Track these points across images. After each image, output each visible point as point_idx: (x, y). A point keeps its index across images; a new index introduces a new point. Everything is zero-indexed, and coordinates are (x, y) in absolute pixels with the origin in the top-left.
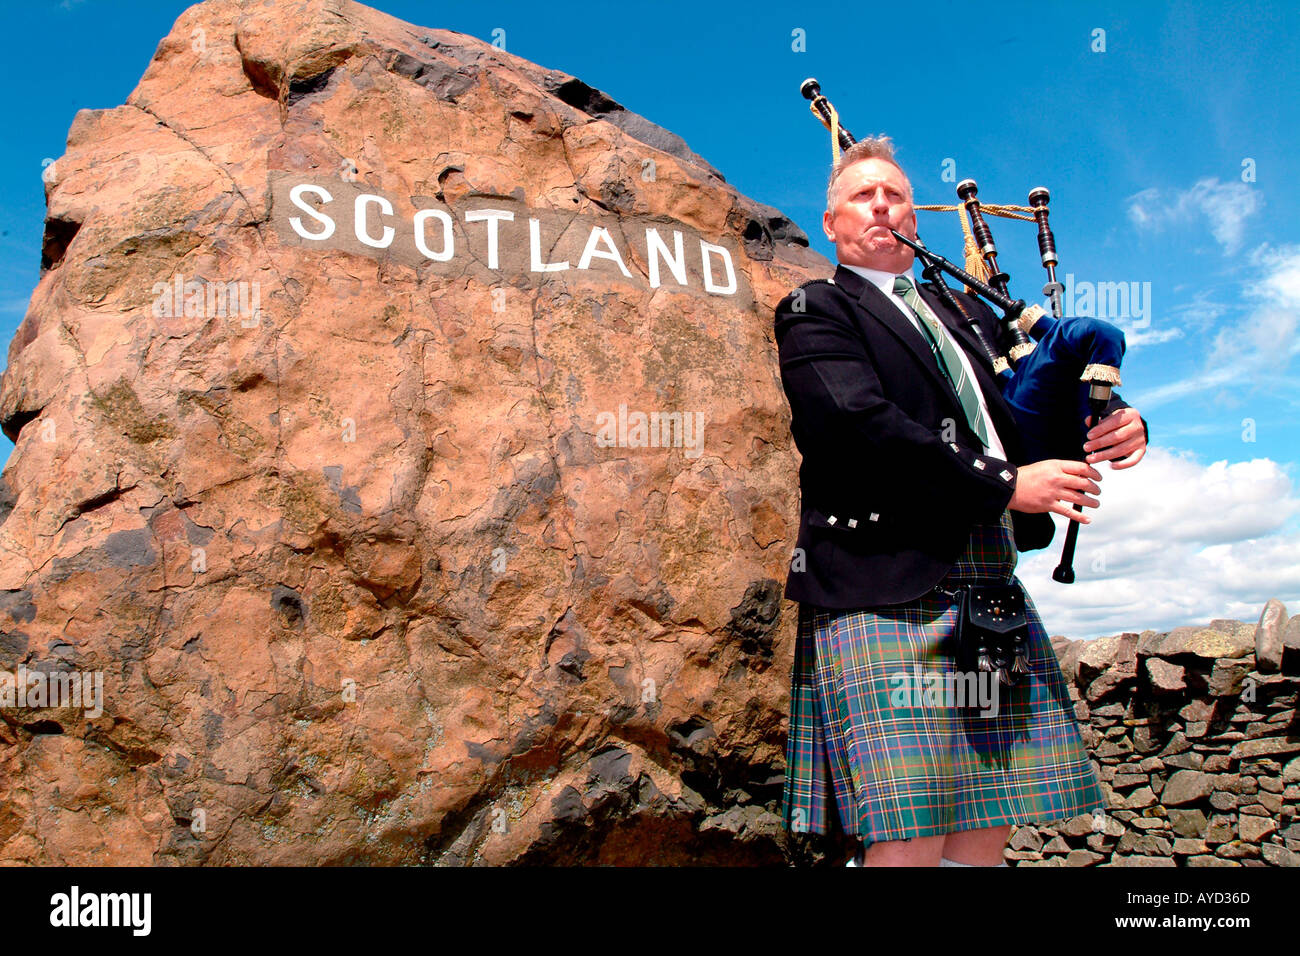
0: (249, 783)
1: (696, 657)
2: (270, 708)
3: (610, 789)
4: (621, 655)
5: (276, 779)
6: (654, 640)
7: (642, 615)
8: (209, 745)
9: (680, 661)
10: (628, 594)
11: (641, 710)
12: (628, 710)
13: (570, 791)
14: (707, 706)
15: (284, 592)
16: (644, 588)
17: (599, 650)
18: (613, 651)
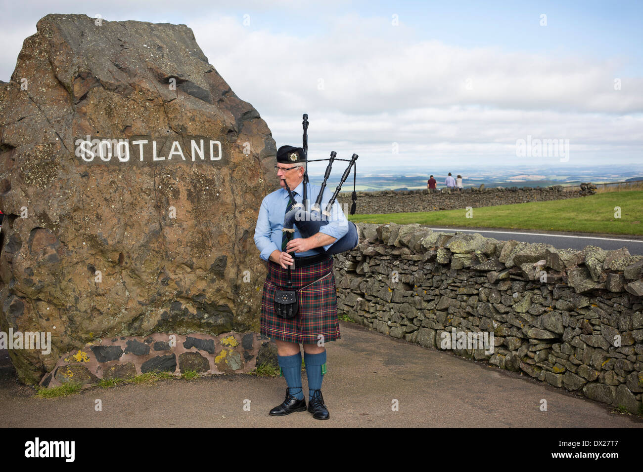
0: (86, 312)
1: (201, 278)
2: (89, 295)
3: (176, 312)
4: (179, 278)
5: (92, 311)
6: (189, 273)
7: (186, 267)
8: (76, 303)
9: (196, 278)
10: (181, 261)
11: (184, 292)
12: (182, 292)
13: (165, 312)
14: (204, 290)
15: (90, 266)
16: (185, 260)
17: (172, 276)
18: (177, 277)
